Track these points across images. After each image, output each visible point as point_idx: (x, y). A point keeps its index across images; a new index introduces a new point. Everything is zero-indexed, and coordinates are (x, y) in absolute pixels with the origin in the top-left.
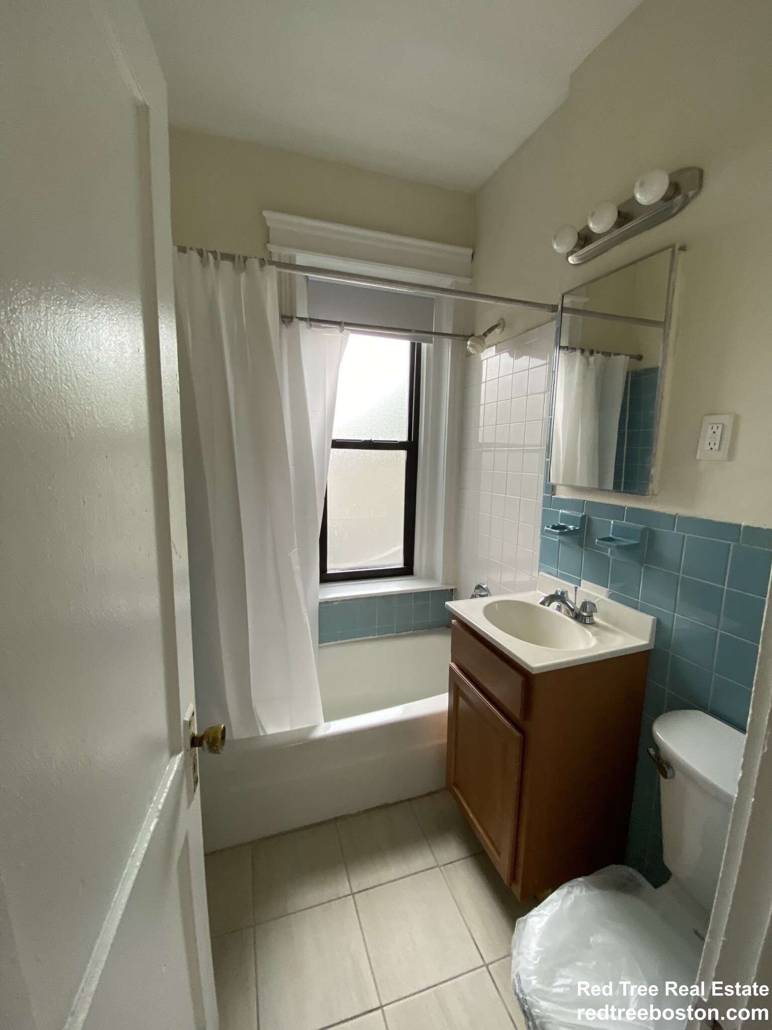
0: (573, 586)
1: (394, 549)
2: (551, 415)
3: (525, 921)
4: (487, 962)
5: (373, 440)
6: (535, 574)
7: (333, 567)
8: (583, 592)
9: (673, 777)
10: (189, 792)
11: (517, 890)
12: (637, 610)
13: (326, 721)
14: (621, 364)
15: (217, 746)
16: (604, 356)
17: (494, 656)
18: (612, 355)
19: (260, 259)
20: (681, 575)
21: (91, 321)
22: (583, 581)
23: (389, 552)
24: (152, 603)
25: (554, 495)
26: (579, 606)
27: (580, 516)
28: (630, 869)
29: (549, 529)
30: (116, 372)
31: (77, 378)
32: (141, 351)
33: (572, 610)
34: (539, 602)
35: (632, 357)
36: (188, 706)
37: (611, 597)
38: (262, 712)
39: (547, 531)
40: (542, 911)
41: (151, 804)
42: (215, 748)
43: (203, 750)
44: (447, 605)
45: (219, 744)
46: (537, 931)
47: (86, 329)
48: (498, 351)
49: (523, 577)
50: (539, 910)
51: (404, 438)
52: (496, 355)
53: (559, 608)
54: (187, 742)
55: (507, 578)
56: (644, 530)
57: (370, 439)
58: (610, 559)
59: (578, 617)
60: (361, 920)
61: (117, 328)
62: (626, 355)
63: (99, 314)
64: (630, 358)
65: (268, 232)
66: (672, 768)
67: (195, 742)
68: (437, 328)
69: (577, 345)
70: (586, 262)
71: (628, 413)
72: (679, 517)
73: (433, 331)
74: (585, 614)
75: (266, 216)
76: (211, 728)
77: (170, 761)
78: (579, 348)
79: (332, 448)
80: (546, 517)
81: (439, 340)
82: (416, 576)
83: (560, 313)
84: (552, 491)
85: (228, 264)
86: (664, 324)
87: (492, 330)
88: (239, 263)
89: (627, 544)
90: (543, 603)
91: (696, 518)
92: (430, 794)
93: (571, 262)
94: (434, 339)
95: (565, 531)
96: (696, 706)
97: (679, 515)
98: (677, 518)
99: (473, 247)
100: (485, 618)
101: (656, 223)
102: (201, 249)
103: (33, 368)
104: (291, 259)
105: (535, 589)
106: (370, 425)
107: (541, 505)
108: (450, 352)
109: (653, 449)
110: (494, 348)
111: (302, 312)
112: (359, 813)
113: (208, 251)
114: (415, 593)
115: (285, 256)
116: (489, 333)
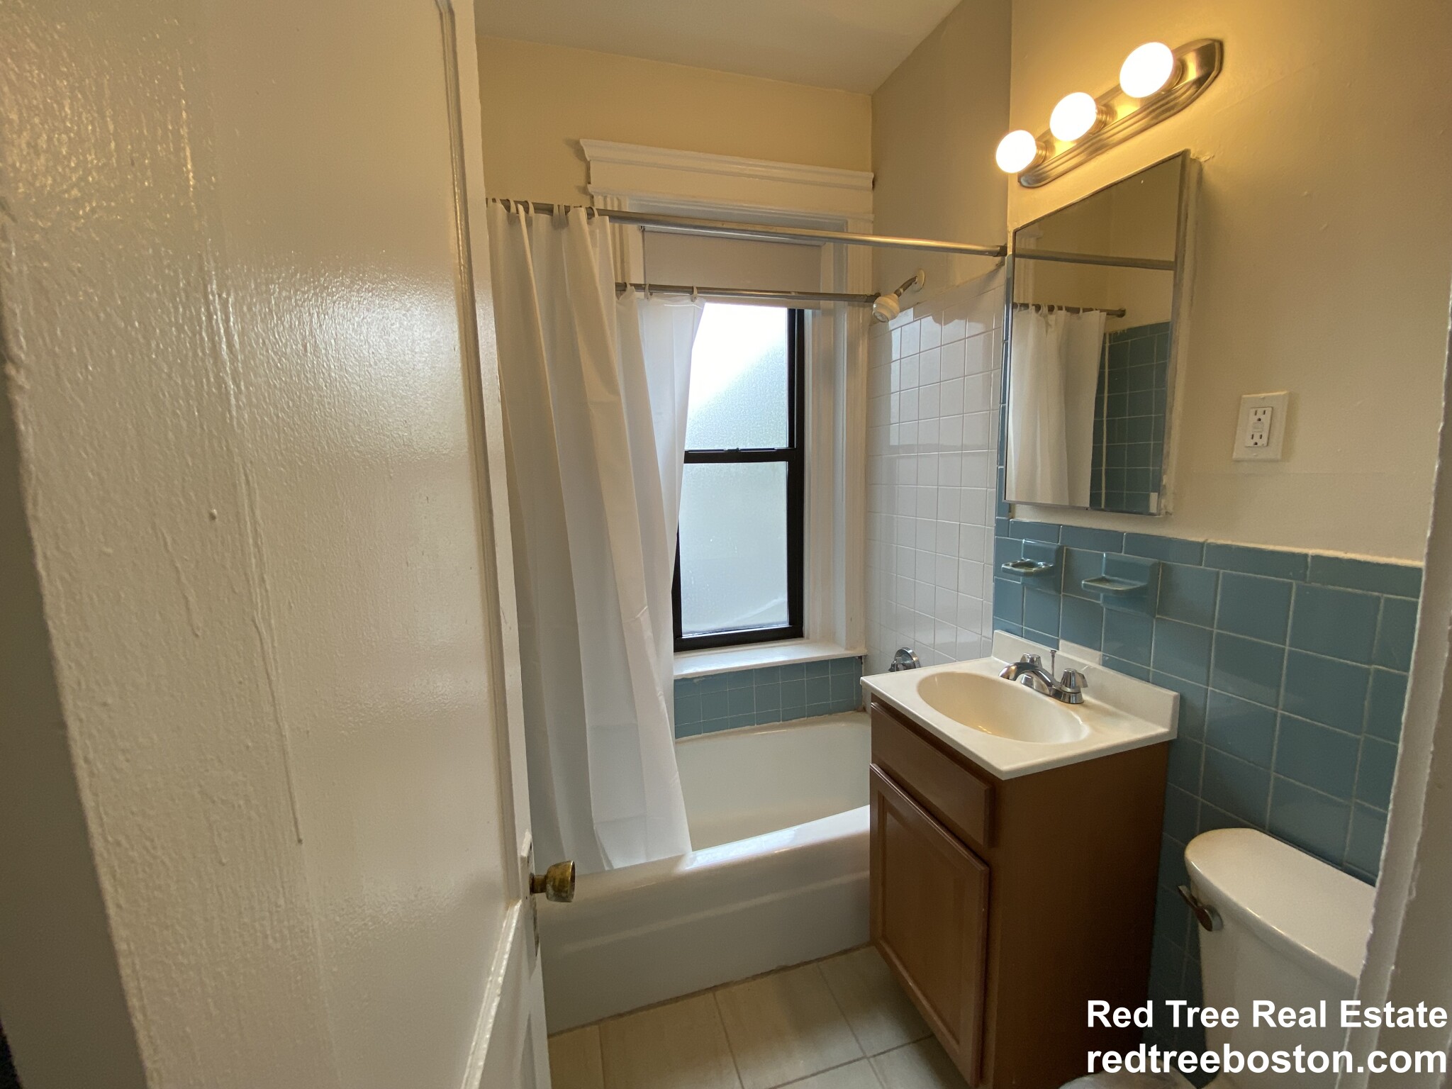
0: (1049, 649)
1: (775, 602)
2: (1004, 402)
5: (740, 448)
6: (988, 631)
7: (690, 629)
8: (1064, 657)
9: (1221, 926)
10: (529, 956)
12: (1149, 682)
13: (694, 849)
14: (1094, 325)
15: (565, 891)
16: (1069, 314)
18: (1081, 311)
19: (584, 208)
20: (1215, 631)
21: (405, 315)
22: (1062, 642)
23: (768, 606)
25: (1012, 518)
26: (1059, 679)
27: (1055, 547)
29: (1008, 568)
30: (433, 381)
31: (393, 395)
33: (1049, 685)
34: (1000, 675)
35: (1110, 313)
36: (524, 836)
37: (1105, 664)
38: (607, 840)
39: (1005, 571)
41: (488, 977)
42: (564, 895)
43: (547, 897)
44: (863, 681)
45: (568, 888)
48: (918, 316)
49: (967, 637)
51: (782, 442)
52: (914, 321)
53: (1028, 683)
54: (525, 886)
55: (944, 637)
56: (1154, 565)
57: (735, 448)
58: (1103, 608)
59: (1058, 695)
61: (430, 321)
62: (1101, 311)
64: (1107, 314)
65: (588, 169)
66: (1219, 915)
67: (537, 886)
68: (827, 286)
69: (1030, 302)
70: (1050, 182)
71: (1106, 395)
72: (1209, 544)
73: (821, 292)
74: (1069, 690)
75: (585, 148)
76: (557, 866)
77: (507, 915)
78: (1033, 305)
79: (685, 462)
80: (1002, 552)
81: (829, 304)
82: (808, 638)
83: (1011, 258)
84: (1010, 512)
85: (543, 218)
86: (1174, 266)
87: (907, 285)
88: (558, 216)
89: (1131, 587)
90: (1006, 676)
91: (1235, 546)
92: (845, 952)
93: (1025, 184)
94: (824, 304)
95: (1034, 569)
96: (1249, 823)
97: (1209, 541)
98: (1205, 548)
99: (875, 170)
100: (921, 700)
101: (1155, 121)
102: (508, 200)
103: (349, 387)
104: (620, 205)
105: (990, 656)
106: (735, 429)
107: (993, 533)
108: (847, 320)
109: (1165, 446)
110: (911, 311)
111: (637, 277)
112: (746, 980)
113: (516, 203)
114: (807, 663)
115: (612, 201)
116: (904, 290)
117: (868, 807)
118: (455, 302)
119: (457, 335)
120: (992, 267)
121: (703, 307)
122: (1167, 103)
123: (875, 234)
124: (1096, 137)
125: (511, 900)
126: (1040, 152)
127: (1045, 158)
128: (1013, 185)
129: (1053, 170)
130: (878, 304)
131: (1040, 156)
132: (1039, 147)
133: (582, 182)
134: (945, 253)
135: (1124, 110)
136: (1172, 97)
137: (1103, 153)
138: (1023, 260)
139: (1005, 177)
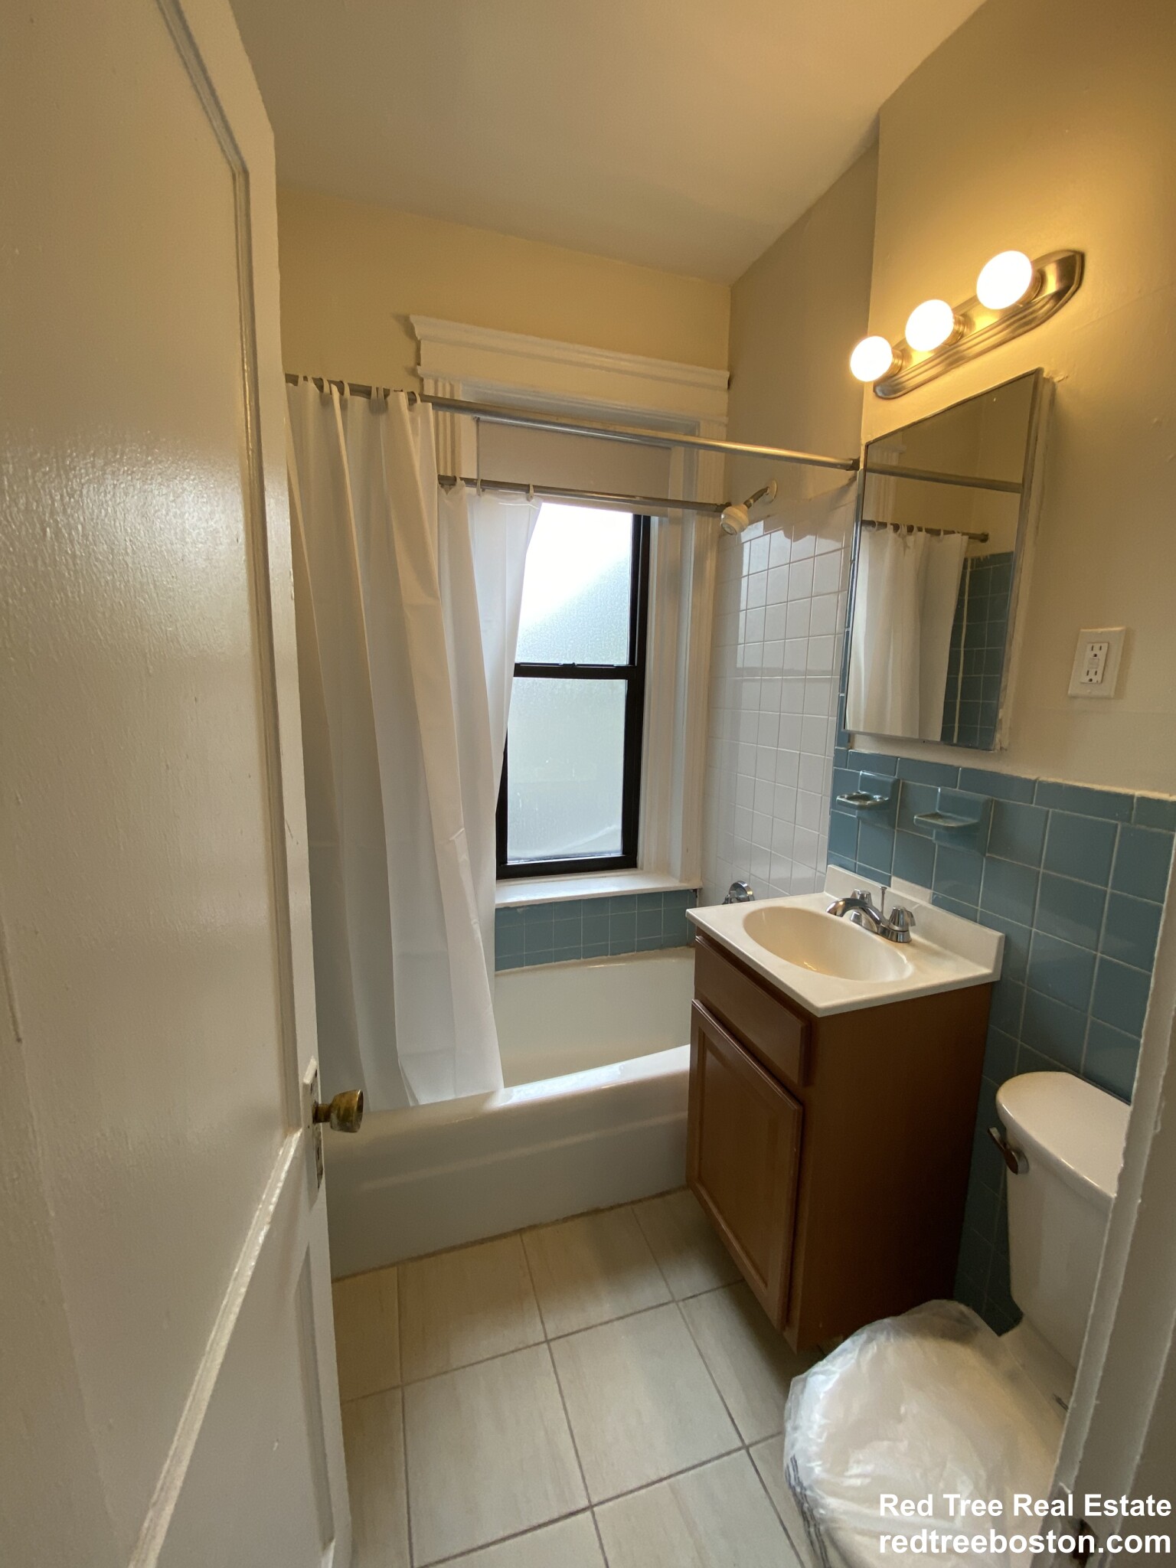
0: (879, 886)
1: (608, 829)
2: (849, 626)
3: (805, 1380)
4: (747, 1442)
5: (577, 663)
6: (822, 866)
7: (516, 855)
8: (894, 895)
9: (1027, 1169)
10: (310, 1183)
11: (791, 1336)
12: (976, 921)
13: (506, 1086)
14: (955, 547)
15: (352, 1121)
16: (929, 535)
17: (760, 991)
18: (942, 533)
19: (408, 393)
20: (1042, 870)
21: (174, 501)
22: (893, 879)
23: (601, 833)
24: (257, 910)
25: (851, 748)
26: (887, 916)
27: (891, 780)
28: (963, 1308)
29: (843, 800)
30: (207, 574)
31: (155, 586)
32: (240, 541)
33: (877, 922)
34: (828, 910)
35: (972, 537)
36: (308, 1061)
37: (936, 902)
38: (412, 1074)
39: (841, 803)
40: (829, 1367)
41: (259, 1205)
42: (349, 1124)
43: (331, 1127)
44: (689, 914)
45: (354, 1118)
46: (822, 1396)
47: (167, 514)
48: (768, 529)
49: (803, 872)
50: (823, 1366)
51: (622, 659)
52: (764, 535)
53: (857, 920)
54: (306, 1115)
55: (779, 872)
56: (987, 802)
57: (572, 663)
58: (935, 844)
59: (885, 933)
60: (560, 1377)
61: (207, 509)
62: (963, 534)
63: (184, 490)
64: (970, 538)
65: (418, 349)
66: (1025, 1157)
67: (320, 1115)
68: (675, 493)
69: (889, 520)
70: (904, 394)
71: (965, 623)
72: (1041, 783)
73: (669, 498)
74: (896, 928)
75: (415, 325)
76: (343, 1095)
77: (285, 1142)
78: (891, 524)
79: (515, 676)
80: (840, 782)
81: (678, 512)
82: (642, 869)
83: (862, 472)
84: (849, 741)
85: (360, 401)
86: (1021, 488)
87: (757, 496)
88: (376, 400)
89: (960, 824)
90: (834, 911)
91: (1066, 784)
92: (661, 1195)
93: (880, 394)
94: (670, 511)
95: (869, 802)
96: (1062, 1066)
97: (1040, 779)
98: (1037, 785)
99: (731, 368)
100: (745, 934)
101: (1012, 335)
102: (321, 379)
103: (98, 575)
104: (452, 392)
105: (823, 891)
106: (572, 642)
107: (832, 763)
108: (695, 530)
109: (1003, 679)
110: (761, 523)
111: (468, 470)
112: (556, 1222)
113: (330, 382)
114: (639, 895)
115: (444, 386)
116: (755, 501)
117: (688, 1047)
118: (240, 490)
119: (241, 526)
120: (845, 482)
121: (540, 506)
122: (1025, 317)
123: (728, 440)
124: (952, 349)
125: (290, 1127)
126: (896, 361)
127: (901, 368)
128: (869, 395)
129: (909, 382)
130: (725, 515)
131: (896, 365)
132: (895, 356)
133: (411, 363)
134: (798, 465)
135: (983, 322)
136: (1031, 310)
137: (958, 366)
138: (874, 475)
139: (861, 386)
